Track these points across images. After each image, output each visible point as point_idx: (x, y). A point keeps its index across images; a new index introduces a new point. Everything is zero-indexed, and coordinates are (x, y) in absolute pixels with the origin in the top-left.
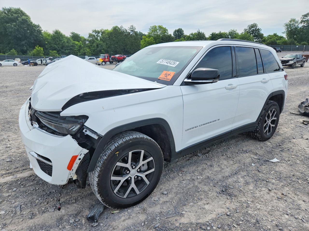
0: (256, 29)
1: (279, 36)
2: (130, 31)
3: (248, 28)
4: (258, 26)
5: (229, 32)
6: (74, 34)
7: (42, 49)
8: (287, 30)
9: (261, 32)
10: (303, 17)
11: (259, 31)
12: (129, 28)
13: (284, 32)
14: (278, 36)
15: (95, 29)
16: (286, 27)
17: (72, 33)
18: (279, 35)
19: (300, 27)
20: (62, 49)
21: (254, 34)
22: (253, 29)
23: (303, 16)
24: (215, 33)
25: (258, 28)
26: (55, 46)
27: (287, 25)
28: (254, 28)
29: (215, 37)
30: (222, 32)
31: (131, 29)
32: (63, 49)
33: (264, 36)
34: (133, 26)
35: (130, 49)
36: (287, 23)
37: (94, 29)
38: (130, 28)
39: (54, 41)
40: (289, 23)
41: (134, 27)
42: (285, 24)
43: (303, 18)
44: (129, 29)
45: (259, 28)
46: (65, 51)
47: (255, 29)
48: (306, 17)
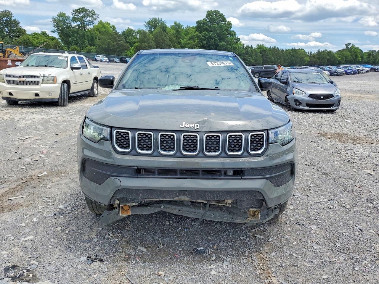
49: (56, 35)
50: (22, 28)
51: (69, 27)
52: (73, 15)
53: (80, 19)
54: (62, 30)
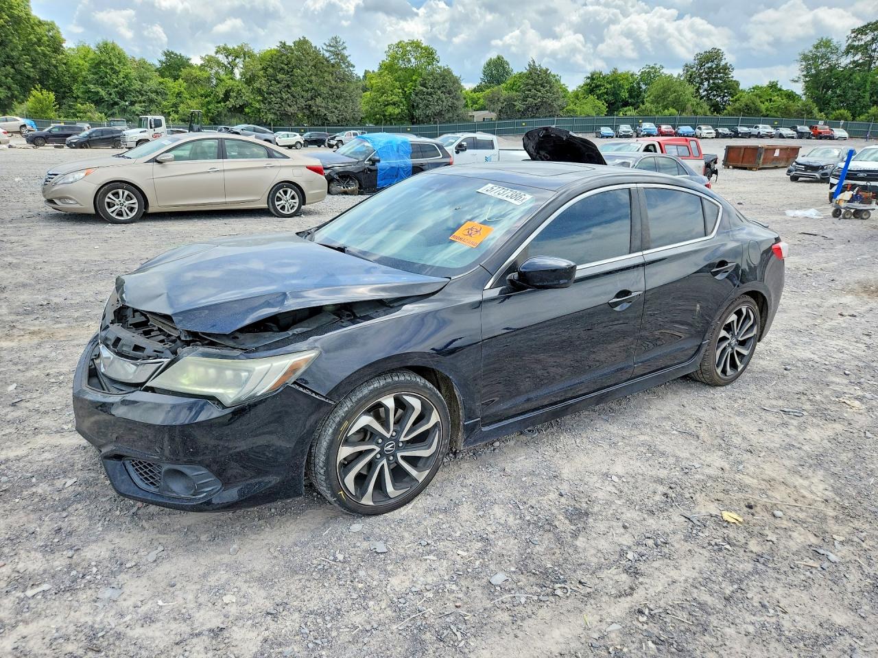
0: (718, 65)
1: (783, 90)
2: (327, 55)
3: (696, 61)
4: (724, 57)
5: (640, 73)
6: (172, 56)
7: (52, 96)
8: (805, 73)
9: (732, 77)
10: (853, 35)
11: (726, 74)
12: (325, 44)
13: (796, 79)
14: (780, 90)
15: (226, 45)
16: (804, 63)
17: (168, 54)
18: (784, 88)
19: (842, 65)
21: (711, 81)
22: (709, 65)
23: (854, 32)
24: (601, 73)
25: (723, 63)
26: (98, 88)
27: (805, 58)
28: (712, 62)
29: (600, 86)
30: (619, 72)
31: (333, 47)
32: (126, 98)
33: (741, 88)
34: (338, 40)
35: (327, 108)
36: (806, 52)
37: (222, 45)
38: (330, 46)
39: (95, 73)
40: (811, 52)
41: (341, 43)
42: (800, 55)
43: (855, 37)
44: (325, 47)
45: (726, 64)
47: (714, 66)
48: (863, 37)
49: (799, 89)
50: (734, 79)
51: (832, 69)
52: (850, 41)
53: (865, 48)
54: (816, 75)
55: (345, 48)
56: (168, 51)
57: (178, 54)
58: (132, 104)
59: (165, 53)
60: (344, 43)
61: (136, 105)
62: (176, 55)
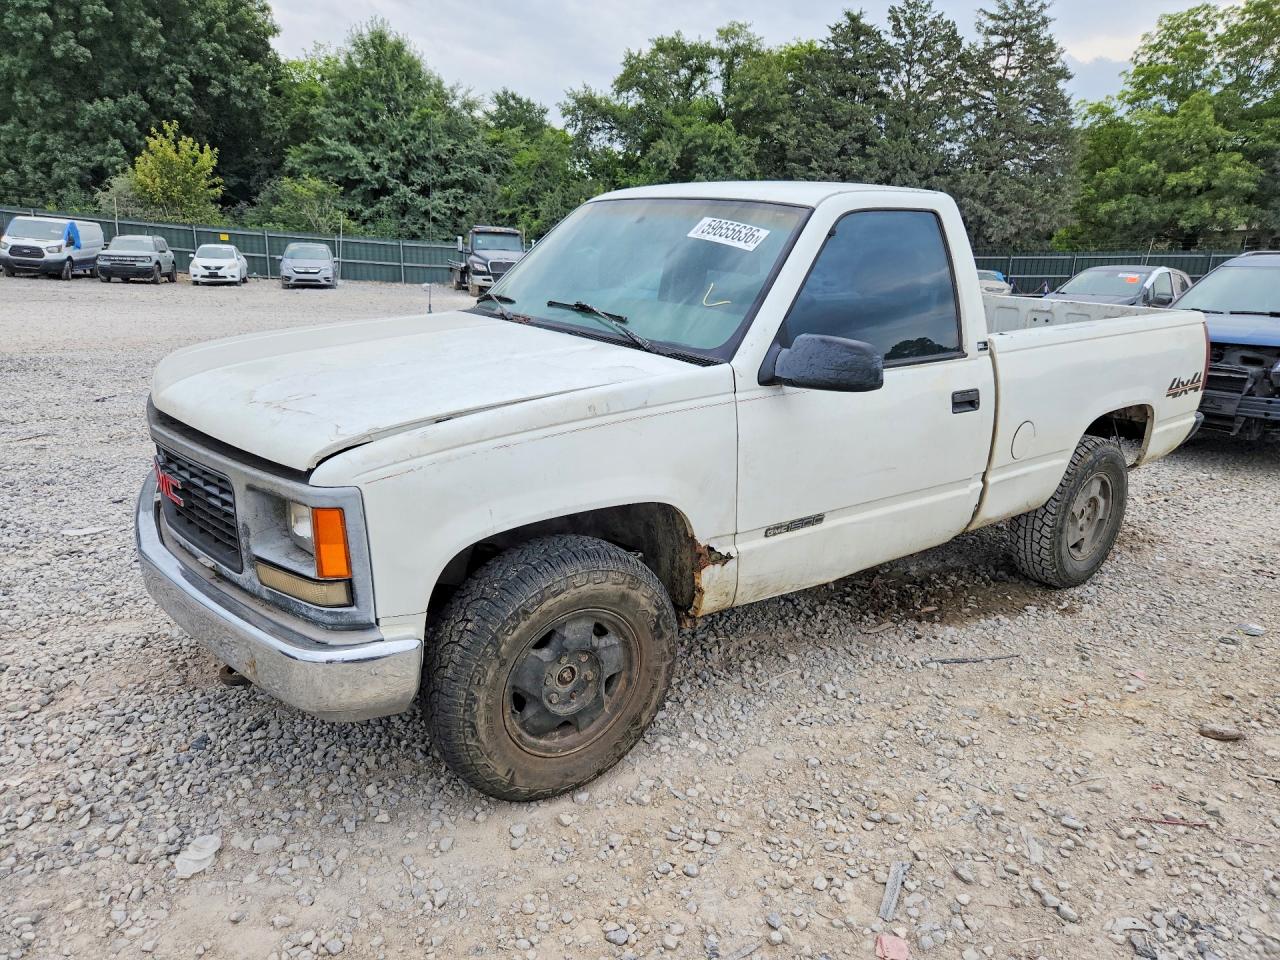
2: (984, 44)
6: (512, 102)
7: (208, 158)
12: (978, 11)
15: (678, 34)
17: (503, 99)
20: (404, 178)
26: (349, 149)
32: (412, 178)
37: (669, 34)
38: (997, 14)
39: (348, 114)
41: (1038, 5)
44: (978, 21)
46: (420, 200)
55: (1045, 21)
56: (505, 93)
57: (524, 100)
58: (425, 191)
59: (498, 97)
60: (1043, 6)
61: (436, 194)
62: (519, 101)
